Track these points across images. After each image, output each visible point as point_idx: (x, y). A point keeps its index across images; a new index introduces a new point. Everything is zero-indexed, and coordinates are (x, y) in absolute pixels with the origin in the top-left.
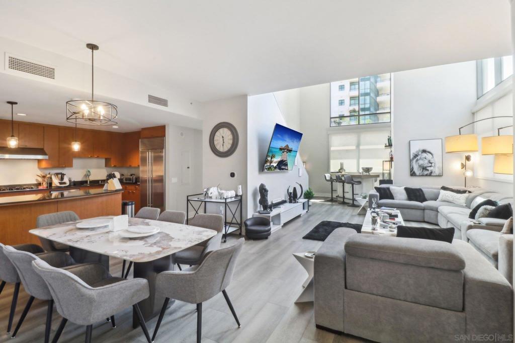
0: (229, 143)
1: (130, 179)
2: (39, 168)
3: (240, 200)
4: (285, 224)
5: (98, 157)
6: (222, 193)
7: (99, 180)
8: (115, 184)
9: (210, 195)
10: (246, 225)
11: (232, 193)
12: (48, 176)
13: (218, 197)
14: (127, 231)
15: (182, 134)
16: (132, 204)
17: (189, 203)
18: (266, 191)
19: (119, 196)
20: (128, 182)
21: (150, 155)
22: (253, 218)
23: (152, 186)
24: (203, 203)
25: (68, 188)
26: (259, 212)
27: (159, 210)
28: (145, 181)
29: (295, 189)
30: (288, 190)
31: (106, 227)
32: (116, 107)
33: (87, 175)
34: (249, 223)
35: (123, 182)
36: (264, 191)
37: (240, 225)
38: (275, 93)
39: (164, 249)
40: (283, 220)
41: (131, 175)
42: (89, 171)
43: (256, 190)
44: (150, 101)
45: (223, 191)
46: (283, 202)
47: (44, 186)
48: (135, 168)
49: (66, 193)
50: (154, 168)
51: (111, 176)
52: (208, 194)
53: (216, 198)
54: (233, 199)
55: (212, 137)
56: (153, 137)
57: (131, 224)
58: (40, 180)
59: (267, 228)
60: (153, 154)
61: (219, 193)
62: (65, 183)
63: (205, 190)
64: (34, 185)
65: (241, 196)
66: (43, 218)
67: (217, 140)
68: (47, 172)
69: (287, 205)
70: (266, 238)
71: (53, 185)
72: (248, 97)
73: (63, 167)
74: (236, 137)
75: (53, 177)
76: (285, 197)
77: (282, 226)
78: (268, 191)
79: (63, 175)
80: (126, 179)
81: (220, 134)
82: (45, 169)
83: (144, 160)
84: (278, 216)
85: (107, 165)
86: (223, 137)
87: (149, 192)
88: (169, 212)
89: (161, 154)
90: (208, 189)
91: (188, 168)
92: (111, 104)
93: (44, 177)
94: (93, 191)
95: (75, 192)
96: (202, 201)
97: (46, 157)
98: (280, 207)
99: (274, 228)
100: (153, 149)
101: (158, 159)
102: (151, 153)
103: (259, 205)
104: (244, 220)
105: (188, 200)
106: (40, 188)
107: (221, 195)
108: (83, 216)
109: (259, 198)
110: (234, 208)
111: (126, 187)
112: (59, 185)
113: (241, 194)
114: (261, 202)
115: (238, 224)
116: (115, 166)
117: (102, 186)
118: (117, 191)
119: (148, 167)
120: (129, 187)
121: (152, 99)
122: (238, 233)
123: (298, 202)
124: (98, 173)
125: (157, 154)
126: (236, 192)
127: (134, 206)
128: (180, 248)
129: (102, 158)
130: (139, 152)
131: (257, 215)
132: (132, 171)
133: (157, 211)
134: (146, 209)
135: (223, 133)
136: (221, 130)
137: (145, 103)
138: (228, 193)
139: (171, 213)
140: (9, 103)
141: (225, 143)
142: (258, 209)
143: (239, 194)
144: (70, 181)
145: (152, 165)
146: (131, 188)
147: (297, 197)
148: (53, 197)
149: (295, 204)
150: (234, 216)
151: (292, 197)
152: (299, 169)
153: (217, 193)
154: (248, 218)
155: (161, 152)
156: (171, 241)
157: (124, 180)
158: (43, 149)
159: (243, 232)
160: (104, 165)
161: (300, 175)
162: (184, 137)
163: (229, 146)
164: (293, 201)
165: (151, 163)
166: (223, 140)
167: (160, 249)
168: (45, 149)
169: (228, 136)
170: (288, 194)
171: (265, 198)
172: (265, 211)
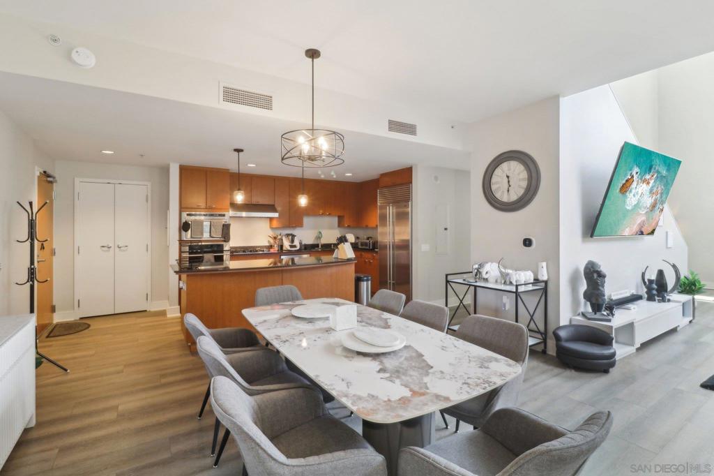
0: (520, 186)
1: (366, 244)
2: (272, 228)
3: (544, 290)
4: (645, 345)
5: (329, 214)
6: (508, 274)
7: (331, 244)
8: (347, 251)
9: (485, 276)
10: (558, 338)
11: (527, 276)
12: (279, 237)
13: (499, 281)
14: (353, 336)
15: (436, 178)
16: (367, 280)
17: (449, 286)
18: (601, 276)
19: (350, 270)
20: (364, 247)
21: (391, 211)
22: (570, 325)
23: (393, 255)
24: (472, 288)
25: (299, 252)
26: (583, 315)
27: (404, 297)
28: (384, 247)
29: (661, 273)
30: (643, 275)
31: (327, 319)
32: (341, 137)
33: (319, 238)
34: (562, 334)
35: (358, 247)
36: (595, 275)
37: (544, 335)
38: (613, 84)
39: (414, 393)
40: (640, 339)
41: (368, 238)
42: (320, 233)
43: (576, 272)
44: (390, 129)
45: (510, 271)
46: (635, 298)
47: (275, 249)
48: (373, 228)
49: (297, 259)
50: (397, 229)
51: (342, 240)
52: (480, 273)
53: (496, 281)
54: (530, 287)
55: (487, 179)
56: (395, 185)
57: (362, 319)
58: (272, 241)
59: (607, 352)
60: (394, 210)
61: (501, 272)
62: (295, 246)
63: (477, 266)
64: (266, 247)
65: (546, 282)
67: (497, 183)
68: (278, 232)
69: (643, 303)
70: (606, 371)
71: (284, 248)
72: (561, 99)
73: (294, 227)
74: (534, 175)
75: (284, 238)
76: (637, 287)
77: (638, 349)
78: (604, 276)
79: (293, 236)
80: (362, 244)
81: (503, 172)
82: (276, 228)
83: (383, 218)
84: (630, 326)
85: (340, 225)
86: (508, 177)
87: (390, 262)
88: (420, 304)
89: (406, 210)
90: (481, 266)
91: (446, 229)
92: (334, 133)
93: (275, 238)
94: (325, 258)
95: (306, 259)
96: (470, 285)
97: (276, 215)
98: (629, 309)
99: (620, 351)
100: (396, 202)
101: (403, 217)
102: (393, 209)
103: (582, 300)
104: (551, 328)
105: (447, 282)
106: (272, 251)
107: (505, 279)
108: (310, 294)
109: (583, 286)
110: (531, 302)
111: (361, 255)
112: (289, 248)
113: (545, 278)
114: (588, 296)
115: (539, 332)
116: (349, 226)
117: (332, 252)
118: (349, 260)
119: (389, 229)
120: (365, 255)
121: (395, 126)
122: (540, 348)
123: (669, 300)
124: (330, 236)
125: (401, 210)
126: (536, 274)
127: (370, 282)
129: (334, 216)
130: (376, 207)
131: (580, 320)
132: (370, 233)
133: (401, 297)
134: (385, 294)
135: (509, 170)
136: (505, 166)
137: (383, 132)
138: (519, 275)
139: (422, 305)
140: (236, 150)
141: (512, 186)
142: (582, 309)
143: (541, 278)
144: (300, 243)
145: (393, 225)
146: (367, 256)
147: (666, 291)
148: (284, 262)
149: (663, 304)
150: (532, 319)
151: (653, 289)
152: (667, 233)
153: (498, 274)
154: (561, 324)
155: (407, 206)
156: (427, 374)
157: (359, 244)
158: (274, 205)
159: (552, 350)
160: (337, 225)
161: (669, 246)
162: (439, 182)
163: (521, 192)
164: (657, 298)
165: (393, 222)
166: (509, 182)
167: (407, 393)
168: (276, 206)
169: (519, 174)
170: (645, 283)
171: (599, 289)
172: (598, 313)
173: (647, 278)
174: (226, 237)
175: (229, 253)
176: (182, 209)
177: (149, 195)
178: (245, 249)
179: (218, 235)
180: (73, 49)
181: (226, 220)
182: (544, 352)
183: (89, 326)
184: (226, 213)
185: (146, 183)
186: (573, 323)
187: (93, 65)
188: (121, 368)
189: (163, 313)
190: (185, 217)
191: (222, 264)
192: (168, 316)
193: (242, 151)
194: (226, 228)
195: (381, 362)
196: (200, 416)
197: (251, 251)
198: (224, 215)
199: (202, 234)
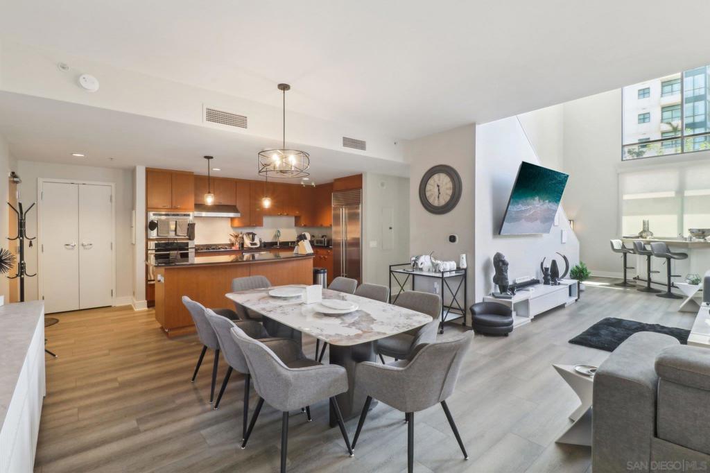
0: (447, 195)
1: (321, 242)
2: (233, 227)
3: (464, 276)
5: (287, 215)
6: (437, 265)
7: (289, 242)
8: (306, 247)
9: (420, 266)
10: (473, 312)
11: (452, 265)
12: (240, 236)
13: (431, 270)
14: (322, 305)
15: (383, 185)
16: (324, 273)
17: (392, 275)
18: (505, 264)
19: (309, 264)
20: (319, 244)
21: (343, 212)
22: (483, 303)
23: (346, 251)
24: (411, 277)
25: (258, 250)
26: (493, 295)
27: (356, 282)
28: (338, 245)
29: (554, 263)
30: (542, 264)
31: (298, 297)
32: (308, 156)
33: (277, 236)
34: (477, 309)
35: (314, 245)
36: (501, 264)
37: (464, 311)
38: (519, 116)
39: (364, 332)
40: (534, 311)
41: (323, 237)
42: (279, 231)
43: (488, 262)
44: (345, 145)
45: (439, 262)
46: (534, 282)
47: (237, 247)
48: (327, 227)
49: (257, 256)
50: (349, 228)
51: (302, 237)
52: (417, 264)
53: (429, 270)
54: (454, 274)
55: (423, 186)
56: (347, 190)
57: (325, 297)
58: (233, 239)
59: (506, 320)
60: (347, 211)
61: (432, 263)
62: (255, 244)
63: (414, 259)
64: (228, 245)
65: (465, 270)
66: (238, 281)
67: (430, 191)
68: (239, 231)
69: (541, 288)
70: (506, 335)
71: (245, 246)
72: (477, 126)
73: (254, 226)
74: (457, 186)
75: (245, 237)
76: (537, 274)
77: (532, 320)
78: (507, 264)
79: (254, 235)
80: (317, 242)
81: (435, 181)
82: (238, 227)
83: (337, 218)
84: (526, 303)
85: (297, 224)
86: (438, 186)
87: (343, 258)
88: (369, 285)
89: (357, 211)
90: (418, 258)
91: (391, 228)
92: (302, 152)
93: (236, 236)
94: (283, 254)
95: (265, 255)
96: (410, 274)
97: (238, 215)
98: (528, 290)
99: (518, 321)
100: (348, 205)
101: (354, 217)
102: (345, 211)
103: (493, 284)
104: (469, 305)
105: (391, 271)
106: (234, 248)
107: (435, 266)
108: (276, 283)
109: (493, 273)
110: (454, 286)
111: (317, 251)
112: (250, 246)
113: (465, 266)
114: (496, 280)
115: (460, 309)
116: (305, 226)
117: (292, 249)
118: (308, 255)
119: (342, 227)
121: (349, 142)
122: (462, 321)
123: (559, 284)
124: (289, 234)
125: (352, 211)
126: (458, 264)
127: (326, 275)
128: (385, 334)
129: (292, 216)
130: (331, 209)
131: (490, 299)
132: (324, 232)
133: (353, 282)
134: (341, 280)
135: (439, 180)
136: (436, 177)
137: (339, 147)
138: (446, 265)
139: (370, 287)
140: (206, 157)
141: (441, 193)
142: (492, 291)
143: (462, 267)
144: (260, 242)
145: (346, 225)
146: (322, 252)
147: (558, 276)
148: (245, 259)
149: (554, 287)
150: (454, 298)
151: (548, 275)
152: (562, 231)
153: (430, 264)
154: (476, 302)
155: (358, 208)
156: (373, 323)
157: (315, 242)
158: (235, 206)
159: (469, 323)
160: (294, 224)
161: (563, 242)
162: (385, 188)
163: (448, 198)
164: (551, 282)
165: (345, 222)
166: (439, 190)
167: (360, 332)
168: (238, 207)
169: (446, 184)
170: (543, 271)
171: (503, 274)
172: (503, 293)
173: (544, 266)
174: (191, 236)
175: (194, 250)
176: (148, 209)
177: (113, 195)
178: (208, 247)
179: (183, 233)
180: (81, 75)
181: (191, 219)
182: (464, 324)
183: (57, 321)
184: (191, 213)
185: (110, 184)
186: (486, 301)
187: (96, 89)
188: (107, 352)
189: (129, 308)
190: (152, 217)
191: (188, 261)
192: (136, 310)
193: (212, 158)
194: (191, 227)
195: (343, 320)
196: (193, 380)
197: (214, 249)
198: (189, 215)
199: (168, 233)
